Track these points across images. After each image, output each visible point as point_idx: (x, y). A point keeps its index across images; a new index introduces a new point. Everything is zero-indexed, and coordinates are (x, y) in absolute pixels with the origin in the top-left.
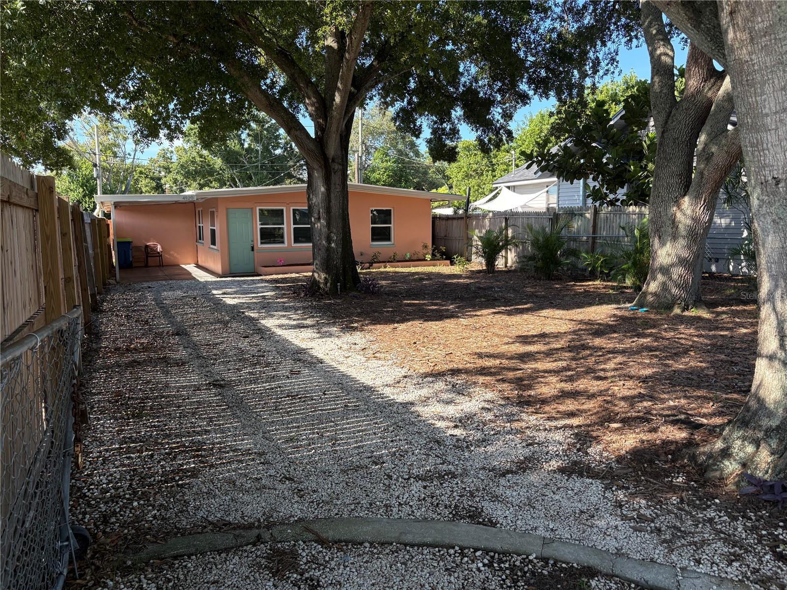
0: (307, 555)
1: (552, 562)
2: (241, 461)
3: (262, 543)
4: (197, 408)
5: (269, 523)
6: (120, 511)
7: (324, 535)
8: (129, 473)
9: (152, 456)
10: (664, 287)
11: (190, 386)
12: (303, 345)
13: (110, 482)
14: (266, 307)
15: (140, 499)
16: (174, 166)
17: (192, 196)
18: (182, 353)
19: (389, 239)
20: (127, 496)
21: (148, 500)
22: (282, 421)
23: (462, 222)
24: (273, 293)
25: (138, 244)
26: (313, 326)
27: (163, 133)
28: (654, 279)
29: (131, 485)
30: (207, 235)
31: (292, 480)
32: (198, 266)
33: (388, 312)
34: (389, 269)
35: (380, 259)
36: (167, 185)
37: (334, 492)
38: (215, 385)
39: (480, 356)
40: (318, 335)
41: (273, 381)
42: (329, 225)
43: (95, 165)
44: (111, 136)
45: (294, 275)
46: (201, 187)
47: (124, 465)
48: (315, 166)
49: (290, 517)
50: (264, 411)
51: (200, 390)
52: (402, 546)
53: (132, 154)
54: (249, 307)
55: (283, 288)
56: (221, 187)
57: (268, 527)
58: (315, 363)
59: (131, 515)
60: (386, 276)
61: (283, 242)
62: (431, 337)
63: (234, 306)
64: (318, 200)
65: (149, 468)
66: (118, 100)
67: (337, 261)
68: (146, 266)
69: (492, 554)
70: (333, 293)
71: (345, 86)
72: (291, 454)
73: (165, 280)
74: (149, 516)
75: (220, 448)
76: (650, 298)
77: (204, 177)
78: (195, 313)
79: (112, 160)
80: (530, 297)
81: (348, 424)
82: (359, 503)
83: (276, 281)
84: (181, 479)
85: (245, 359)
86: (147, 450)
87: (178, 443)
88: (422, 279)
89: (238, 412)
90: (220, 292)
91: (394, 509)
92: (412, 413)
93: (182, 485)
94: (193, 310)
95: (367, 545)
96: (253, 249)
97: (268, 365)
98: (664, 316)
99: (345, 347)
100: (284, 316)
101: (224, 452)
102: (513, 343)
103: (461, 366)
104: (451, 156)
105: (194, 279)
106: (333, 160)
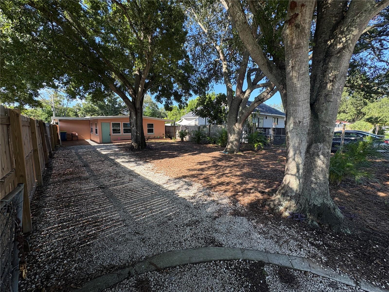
0: (153, 280)
1: (248, 261)
2: (115, 226)
3: (132, 277)
4: (94, 200)
5: (133, 262)
6: (57, 268)
7: (159, 266)
8: (62, 241)
9: (74, 229)
10: (232, 147)
11: (91, 189)
12: (132, 169)
13: (52, 249)
14: (117, 155)
15: (68, 257)
16: (82, 109)
17: (89, 118)
18: (87, 174)
19: (153, 132)
20: (61, 257)
21: (72, 258)
22: (129, 202)
23: (173, 128)
24: (118, 149)
25: (69, 133)
26: (134, 161)
27: (78, 97)
28: (229, 144)
29: (63, 248)
30: (94, 131)
31: (139, 233)
32: (91, 140)
33: (157, 155)
34: (153, 141)
35: (150, 138)
36: (79, 114)
37: (157, 238)
38: (101, 188)
39: (189, 170)
40: (136, 165)
41: (123, 184)
42: (137, 129)
43: (52, 107)
44: (58, 98)
45: (124, 143)
46: (91, 115)
47: (59, 237)
48: (132, 110)
49: (142, 257)
50: (122, 198)
51: (95, 190)
52: (192, 265)
53: (67, 104)
54: (111, 155)
55: (121, 148)
56: (98, 116)
57: (133, 265)
58: (137, 176)
59: (63, 270)
60: (153, 143)
61: (120, 133)
62: (173, 164)
63: (105, 155)
64: (133, 121)
65: (73, 237)
66: (59, 85)
67: (140, 140)
68: (72, 140)
69: (226, 262)
70: (138, 150)
71: (142, 87)
72: (136, 219)
73: (79, 145)
74: (73, 268)
75: (105, 220)
76: (228, 150)
77: (92, 112)
78: (91, 158)
79: (59, 106)
80: (196, 150)
81: (155, 201)
82: (169, 243)
83: (118, 145)
84: (88, 241)
85: (111, 176)
86: (72, 226)
87: (86, 219)
88: (164, 144)
89: (111, 199)
90: (100, 149)
91: (183, 244)
92: (176, 194)
93: (89, 244)
94: (90, 156)
95: (178, 267)
96: (110, 135)
97: (120, 177)
98: (232, 155)
99: (146, 169)
100: (123, 158)
101: (107, 222)
102: (197, 165)
103: (186, 175)
104: (171, 109)
105: (90, 144)
106: (138, 109)
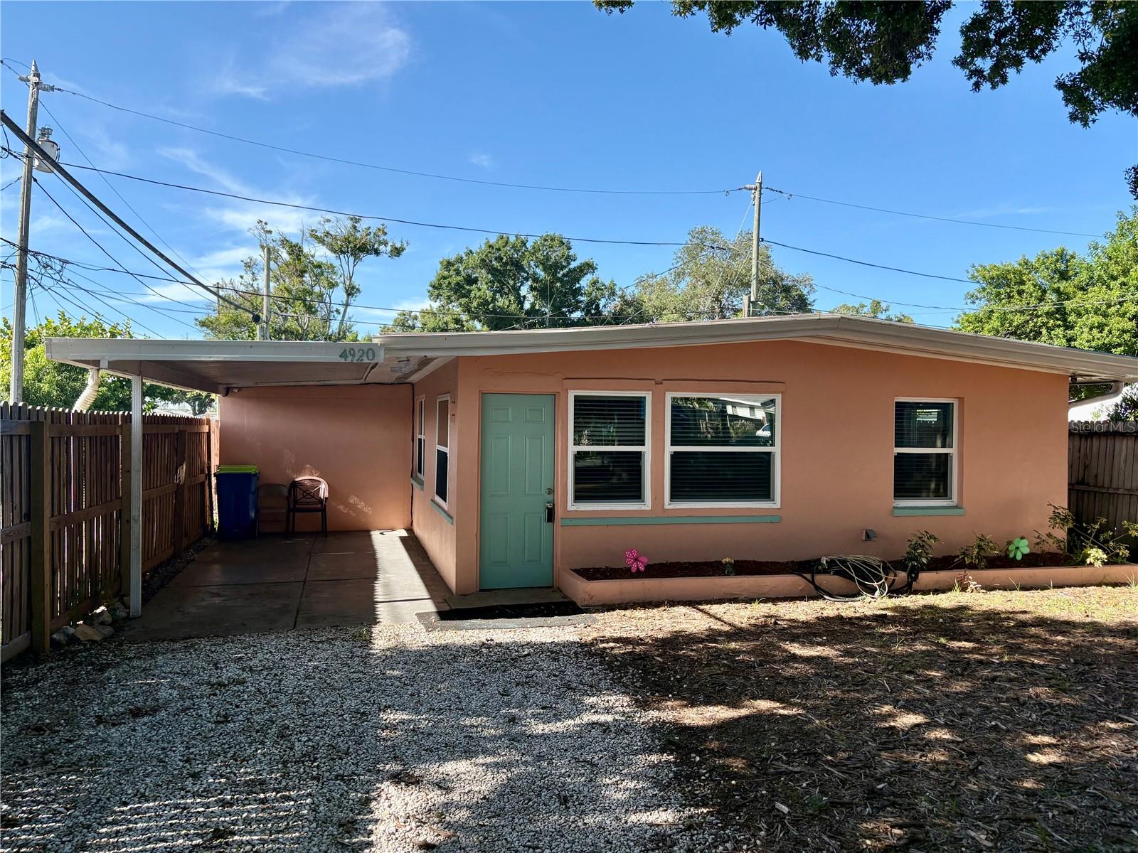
19: (944, 494)
25: (278, 481)
61: (639, 496)
96: (551, 515)
